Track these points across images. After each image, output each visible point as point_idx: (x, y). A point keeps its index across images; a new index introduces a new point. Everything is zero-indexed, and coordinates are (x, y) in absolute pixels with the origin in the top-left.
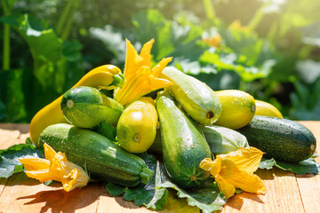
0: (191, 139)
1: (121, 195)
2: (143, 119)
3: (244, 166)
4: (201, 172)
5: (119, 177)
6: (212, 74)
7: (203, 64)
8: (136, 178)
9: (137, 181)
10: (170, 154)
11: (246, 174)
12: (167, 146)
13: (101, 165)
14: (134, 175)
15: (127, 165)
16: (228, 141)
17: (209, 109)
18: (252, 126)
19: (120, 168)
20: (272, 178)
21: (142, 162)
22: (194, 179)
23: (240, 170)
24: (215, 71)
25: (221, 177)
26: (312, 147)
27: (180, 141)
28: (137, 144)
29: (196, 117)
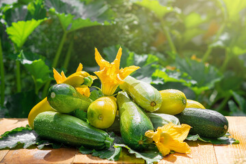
0: (139, 118)
1: (91, 154)
2: (105, 105)
3: (176, 136)
4: (146, 139)
5: (90, 144)
6: (160, 84)
7: (154, 79)
8: (102, 144)
9: (102, 146)
10: (125, 127)
11: (178, 142)
12: (123, 124)
13: (77, 138)
14: (100, 143)
15: (95, 137)
16: (166, 121)
17: (153, 100)
18: (184, 114)
19: (91, 139)
20: (197, 146)
21: (106, 134)
22: (141, 143)
23: (174, 139)
24: (162, 83)
25: (160, 143)
26: (225, 127)
27: (132, 119)
28: (101, 121)
29: (144, 106)
